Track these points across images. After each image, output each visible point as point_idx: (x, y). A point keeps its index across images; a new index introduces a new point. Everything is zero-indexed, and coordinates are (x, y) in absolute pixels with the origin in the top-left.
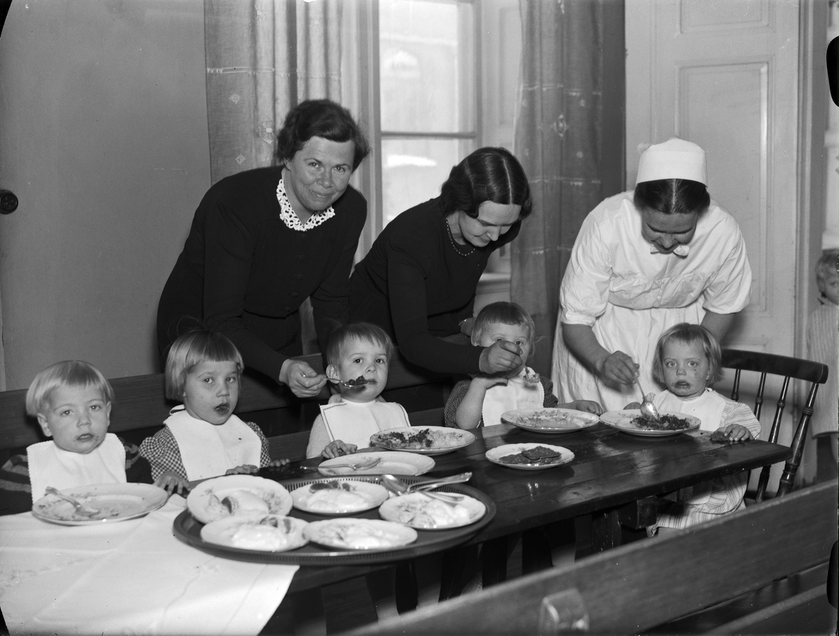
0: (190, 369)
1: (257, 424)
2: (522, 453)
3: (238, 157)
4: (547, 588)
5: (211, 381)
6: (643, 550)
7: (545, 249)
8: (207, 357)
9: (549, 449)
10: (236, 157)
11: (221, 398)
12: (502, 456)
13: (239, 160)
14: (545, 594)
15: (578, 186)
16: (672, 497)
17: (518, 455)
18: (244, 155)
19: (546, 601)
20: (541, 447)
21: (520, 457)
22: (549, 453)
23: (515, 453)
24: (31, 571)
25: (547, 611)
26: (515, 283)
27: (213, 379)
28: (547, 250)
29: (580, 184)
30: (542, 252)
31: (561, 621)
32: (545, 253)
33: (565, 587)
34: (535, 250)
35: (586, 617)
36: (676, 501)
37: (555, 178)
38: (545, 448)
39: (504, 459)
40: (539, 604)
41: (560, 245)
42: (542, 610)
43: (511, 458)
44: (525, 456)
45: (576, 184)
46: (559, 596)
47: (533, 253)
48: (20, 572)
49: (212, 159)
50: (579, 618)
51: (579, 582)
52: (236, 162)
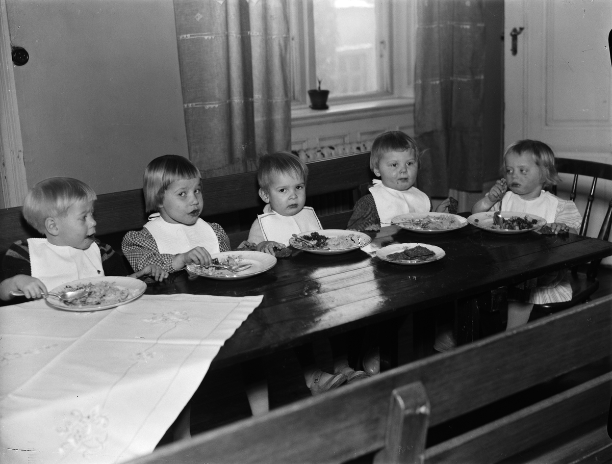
0: (166, 187)
1: (220, 225)
2: (404, 252)
3: (197, 15)
4: (395, 382)
5: (183, 194)
6: (477, 348)
7: (440, 80)
8: (180, 176)
9: (426, 248)
10: (195, 14)
11: (192, 207)
12: (389, 254)
13: (197, 17)
14: (394, 387)
15: (466, 29)
16: (522, 287)
17: (401, 253)
18: (201, 13)
19: (395, 392)
20: (419, 247)
21: (403, 255)
22: (425, 251)
23: (399, 252)
24: (17, 354)
25: (395, 401)
26: (418, 107)
27: (185, 193)
28: (442, 80)
29: (468, 27)
30: (438, 82)
31: (407, 408)
32: (441, 83)
33: (410, 381)
34: (433, 81)
35: (428, 404)
36: (523, 289)
37: (448, 23)
38: (423, 248)
39: (390, 256)
40: (390, 394)
41: (452, 76)
42: (392, 400)
43: (396, 256)
44: (407, 254)
45: (465, 27)
46: (405, 388)
47: (432, 83)
48: (9, 354)
49: (177, 17)
50: (421, 405)
51: (422, 376)
52: (195, 19)
